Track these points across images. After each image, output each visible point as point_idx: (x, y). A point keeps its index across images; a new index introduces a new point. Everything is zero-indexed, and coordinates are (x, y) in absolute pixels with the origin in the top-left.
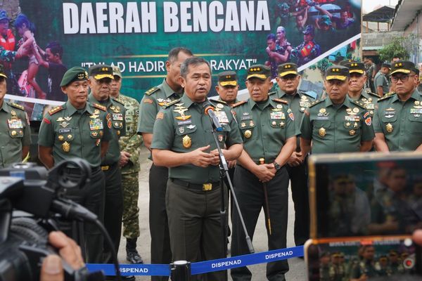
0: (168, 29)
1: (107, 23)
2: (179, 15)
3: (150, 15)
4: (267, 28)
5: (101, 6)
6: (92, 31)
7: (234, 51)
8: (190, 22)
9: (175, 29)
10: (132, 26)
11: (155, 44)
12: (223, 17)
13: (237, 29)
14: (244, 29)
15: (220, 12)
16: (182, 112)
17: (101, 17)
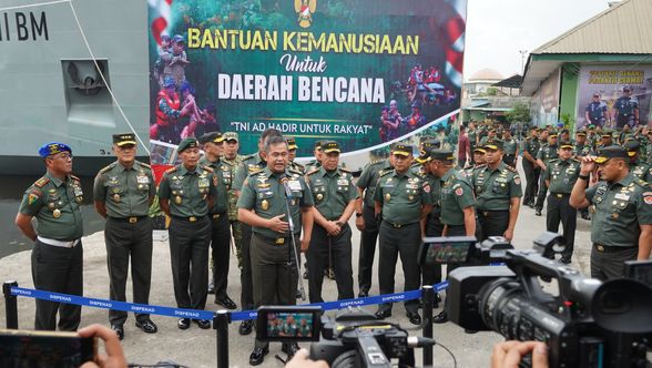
0: (301, 98)
1: (252, 92)
2: (310, 88)
3: (287, 87)
4: (382, 101)
5: (248, 78)
6: (241, 97)
7: (354, 118)
8: (320, 93)
9: (307, 98)
10: (273, 94)
11: (291, 110)
12: (347, 90)
13: (357, 100)
14: (363, 101)
15: (345, 86)
16: (263, 181)
17: (249, 87)
